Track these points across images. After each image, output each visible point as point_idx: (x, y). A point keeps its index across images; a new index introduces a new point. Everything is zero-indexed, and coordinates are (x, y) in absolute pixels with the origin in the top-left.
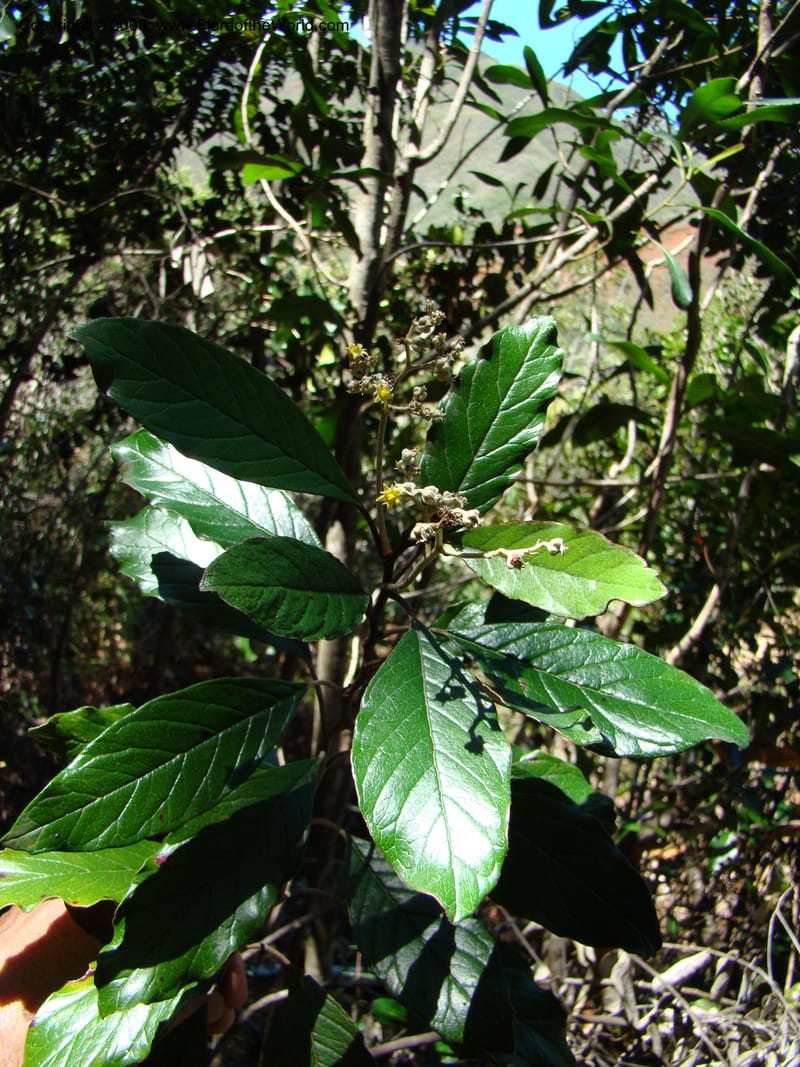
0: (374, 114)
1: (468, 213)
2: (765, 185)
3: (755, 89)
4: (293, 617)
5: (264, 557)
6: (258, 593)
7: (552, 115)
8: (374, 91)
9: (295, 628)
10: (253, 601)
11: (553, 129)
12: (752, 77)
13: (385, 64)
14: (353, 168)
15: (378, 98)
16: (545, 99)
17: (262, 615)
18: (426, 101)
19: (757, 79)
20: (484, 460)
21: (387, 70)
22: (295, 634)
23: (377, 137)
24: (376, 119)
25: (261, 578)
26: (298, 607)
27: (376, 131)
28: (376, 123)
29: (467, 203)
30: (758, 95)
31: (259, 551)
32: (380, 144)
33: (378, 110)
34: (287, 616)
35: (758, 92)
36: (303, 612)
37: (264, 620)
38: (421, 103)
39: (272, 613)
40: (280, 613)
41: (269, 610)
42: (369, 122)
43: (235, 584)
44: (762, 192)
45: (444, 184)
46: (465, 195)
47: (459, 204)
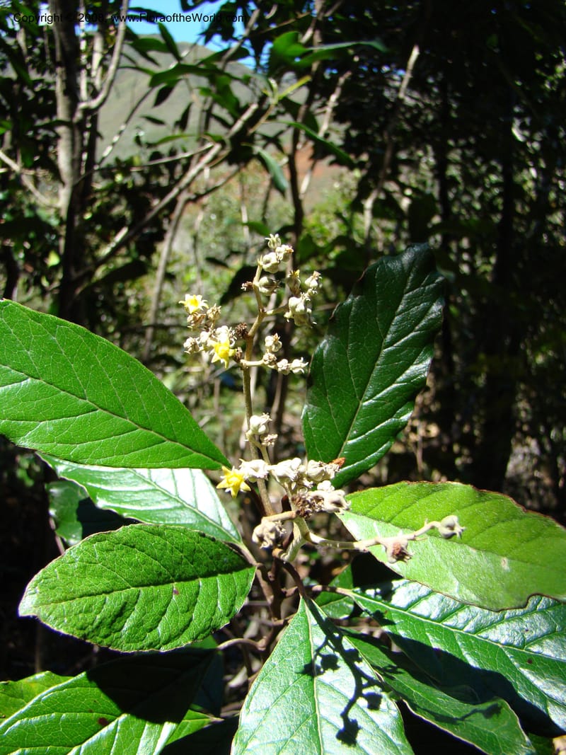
0: (62, 81)
1: (146, 145)
2: (336, 104)
3: (317, 39)
4: (147, 625)
5: (109, 556)
6: (98, 605)
7: (182, 69)
8: (60, 64)
9: (150, 637)
10: (89, 617)
11: (186, 79)
12: (314, 31)
13: (66, 44)
15: (63, 69)
16: (178, 58)
17: (103, 631)
18: (101, 69)
19: (317, 33)
20: (371, 405)
21: (68, 49)
22: (150, 645)
23: (66, 97)
24: (64, 84)
25: (103, 584)
26: (156, 608)
27: (65, 93)
28: (65, 87)
29: (143, 140)
30: (320, 43)
31: (102, 550)
32: (68, 102)
33: (64, 78)
34: (139, 624)
35: (320, 41)
36: (164, 613)
37: (106, 636)
38: (97, 70)
39: (117, 626)
40: (128, 624)
41: (113, 622)
42: (59, 88)
43: (66, 599)
45: (123, 127)
46: (141, 134)
47: (138, 140)
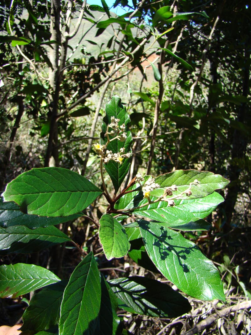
0: (53, 22)
1: (86, 54)
2: (180, 40)
3: (175, 10)
8: (53, 15)
11: (112, 25)
12: (174, 6)
13: (56, 6)
14: (47, 41)
15: (54, 17)
16: (109, 15)
18: (70, 18)
19: (176, 7)
23: (55, 30)
24: (54, 24)
27: (54, 28)
28: (54, 26)
29: (85, 51)
30: (176, 12)
32: (56, 33)
33: (54, 21)
35: (176, 11)
38: (68, 18)
42: (52, 25)
44: (179, 43)
45: (78, 45)
46: (85, 48)
47: (83, 51)
